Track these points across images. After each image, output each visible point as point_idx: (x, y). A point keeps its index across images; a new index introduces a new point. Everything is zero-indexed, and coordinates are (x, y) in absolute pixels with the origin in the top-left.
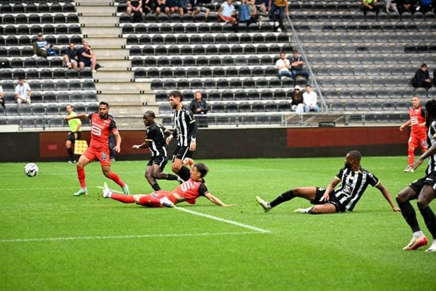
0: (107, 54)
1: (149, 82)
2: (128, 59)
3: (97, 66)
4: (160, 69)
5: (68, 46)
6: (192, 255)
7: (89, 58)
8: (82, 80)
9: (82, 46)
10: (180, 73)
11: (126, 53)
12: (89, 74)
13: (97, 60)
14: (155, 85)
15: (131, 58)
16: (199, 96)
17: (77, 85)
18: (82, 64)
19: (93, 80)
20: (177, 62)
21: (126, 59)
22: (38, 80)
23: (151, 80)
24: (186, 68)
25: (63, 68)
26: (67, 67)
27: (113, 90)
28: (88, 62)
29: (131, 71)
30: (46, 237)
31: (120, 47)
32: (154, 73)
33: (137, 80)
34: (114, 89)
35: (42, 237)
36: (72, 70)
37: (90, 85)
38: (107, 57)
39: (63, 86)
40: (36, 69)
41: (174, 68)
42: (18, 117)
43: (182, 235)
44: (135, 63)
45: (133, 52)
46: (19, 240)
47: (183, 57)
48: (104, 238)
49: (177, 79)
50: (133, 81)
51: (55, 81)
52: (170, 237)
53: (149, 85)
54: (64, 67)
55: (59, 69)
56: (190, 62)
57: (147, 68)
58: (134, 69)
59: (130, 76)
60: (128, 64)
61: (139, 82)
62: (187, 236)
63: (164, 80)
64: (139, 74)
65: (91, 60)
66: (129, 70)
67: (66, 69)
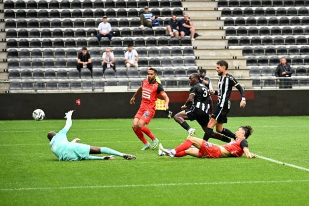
0: (205, 24)
1: (241, 49)
2: (223, 29)
3: (196, 35)
4: (251, 37)
5: (171, 17)
6: (277, 199)
7: (189, 28)
8: (183, 47)
9: (183, 17)
10: (268, 41)
11: (221, 24)
12: (189, 42)
13: (196, 30)
14: (246, 52)
15: (225, 28)
16: (284, 61)
17: (178, 52)
18: (183, 33)
19: (192, 47)
20: (265, 32)
21: (221, 29)
22: (144, 47)
23: (243, 47)
24: (273, 37)
25: (166, 37)
26: (170, 35)
27: (209, 56)
28: (188, 32)
29: (225, 39)
30: (151, 184)
31: (216, 19)
32: (245, 41)
33: (230, 47)
34: (210, 55)
35: (147, 184)
36: (174, 39)
37: (190, 52)
38: (205, 27)
39: (166, 52)
40: (142, 37)
41: (262, 37)
42: (127, 79)
43: (269, 182)
44: (229, 32)
45: (227, 22)
46: (127, 186)
47: (270, 27)
48: (201, 184)
49: (265, 47)
50: (227, 48)
51: (160, 48)
52: (258, 184)
53: (241, 52)
54: (167, 36)
55: (163, 37)
56: (277, 31)
57: (239, 37)
58: (228, 37)
59: (224, 44)
60: (222, 33)
61: (231, 49)
62: (273, 183)
63: (254, 47)
64: (233, 42)
65: (191, 30)
66: (223, 39)
67: (169, 38)
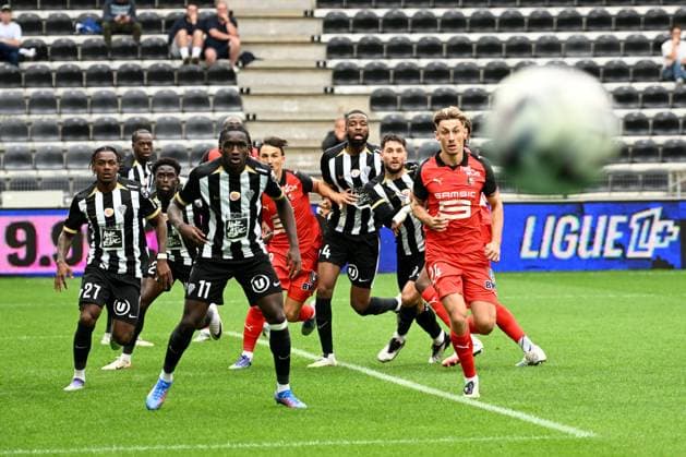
0: (272, 30)
1: (365, 95)
2: (319, 42)
3: (247, 58)
4: (392, 63)
5: (184, 11)
7: (227, 41)
8: (214, 90)
9: (214, 11)
10: (438, 74)
11: (315, 28)
12: (228, 76)
14: (379, 101)
15: (326, 38)
17: (199, 101)
18: (211, 53)
19: (236, 89)
20: (431, 49)
21: (315, 41)
22: (111, 89)
23: (372, 88)
24: (453, 63)
25: (169, 62)
26: (180, 58)
27: (283, 113)
28: (223, 49)
29: (325, 68)
30: (83, 447)
31: (302, 14)
32: (377, 74)
33: (338, 89)
34: (286, 109)
35: (73, 445)
36: (191, 66)
37: (231, 101)
38: (273, 36)
39: (168, 102)
40: (107, 63)
41: (423, 63)
44: (336, 49)
45: (331, 24)
46: (20, 451)
47: (445, 37)
49: (431, 88)
50: (329, 93)
51: (152, 91)
53: (367, 101)
54: (173, 58)
55: (162, 63)
56: (460, 48)
57: (362, 63)
58: (333, 63)
59: (324, 80)
60: (319, 53)
61: (342, 95)
63: (400, 89)
64: (345, 75)
65: (230, 44)
66: (320, 67)
67: (177, 64)
